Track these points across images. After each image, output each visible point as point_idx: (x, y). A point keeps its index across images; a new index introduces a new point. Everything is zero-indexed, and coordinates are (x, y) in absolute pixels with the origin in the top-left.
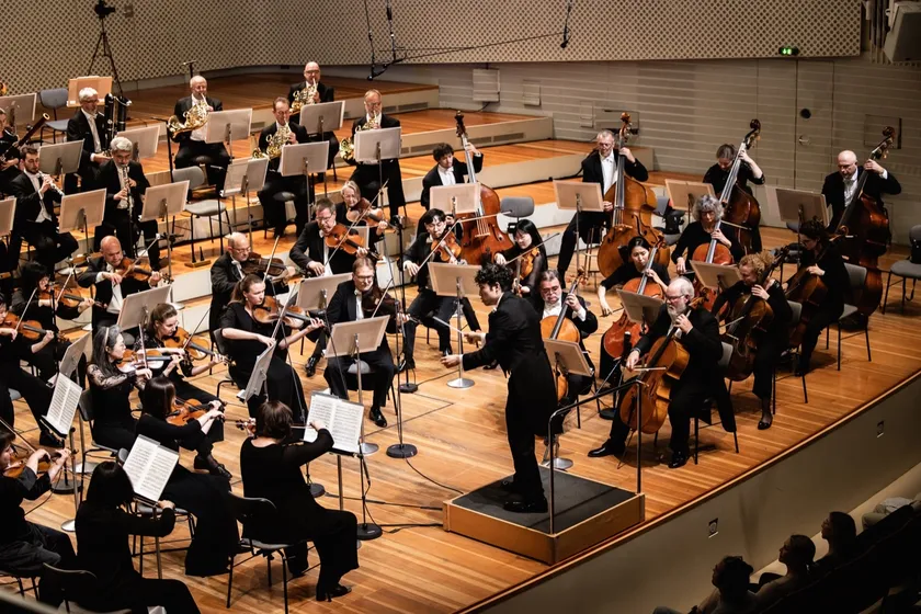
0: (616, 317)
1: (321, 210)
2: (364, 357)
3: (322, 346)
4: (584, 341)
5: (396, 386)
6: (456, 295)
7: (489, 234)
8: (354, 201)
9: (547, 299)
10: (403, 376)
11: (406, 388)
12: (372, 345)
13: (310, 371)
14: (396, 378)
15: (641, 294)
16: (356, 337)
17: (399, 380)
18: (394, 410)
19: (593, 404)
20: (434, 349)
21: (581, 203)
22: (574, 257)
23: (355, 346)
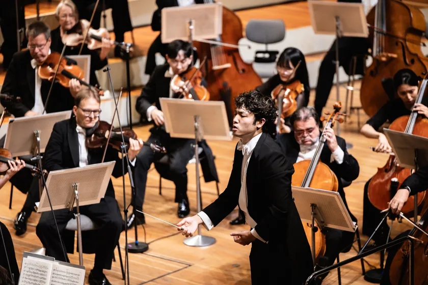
0: (381, 161)
1: (35, 36)
2: (85, 210)
3: (34, 198)
4: (345, 189)
5: (122, 245)
6: (192, 136)
7: (228, 65)
8: (71, 22)
9: (300, 142)
10: (131, 233)
11: (135, 248)
12: (94, 196)
13: (21, 228)
14: (122, 236)
15: (410, 132)
16: (75, 188)
17: (126, 238)
18: (120, 273)
19: (357, 264)
20: (167, 200)
21: (341, 28)
22: (333, 91)
23: (73, 197)
